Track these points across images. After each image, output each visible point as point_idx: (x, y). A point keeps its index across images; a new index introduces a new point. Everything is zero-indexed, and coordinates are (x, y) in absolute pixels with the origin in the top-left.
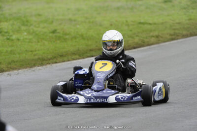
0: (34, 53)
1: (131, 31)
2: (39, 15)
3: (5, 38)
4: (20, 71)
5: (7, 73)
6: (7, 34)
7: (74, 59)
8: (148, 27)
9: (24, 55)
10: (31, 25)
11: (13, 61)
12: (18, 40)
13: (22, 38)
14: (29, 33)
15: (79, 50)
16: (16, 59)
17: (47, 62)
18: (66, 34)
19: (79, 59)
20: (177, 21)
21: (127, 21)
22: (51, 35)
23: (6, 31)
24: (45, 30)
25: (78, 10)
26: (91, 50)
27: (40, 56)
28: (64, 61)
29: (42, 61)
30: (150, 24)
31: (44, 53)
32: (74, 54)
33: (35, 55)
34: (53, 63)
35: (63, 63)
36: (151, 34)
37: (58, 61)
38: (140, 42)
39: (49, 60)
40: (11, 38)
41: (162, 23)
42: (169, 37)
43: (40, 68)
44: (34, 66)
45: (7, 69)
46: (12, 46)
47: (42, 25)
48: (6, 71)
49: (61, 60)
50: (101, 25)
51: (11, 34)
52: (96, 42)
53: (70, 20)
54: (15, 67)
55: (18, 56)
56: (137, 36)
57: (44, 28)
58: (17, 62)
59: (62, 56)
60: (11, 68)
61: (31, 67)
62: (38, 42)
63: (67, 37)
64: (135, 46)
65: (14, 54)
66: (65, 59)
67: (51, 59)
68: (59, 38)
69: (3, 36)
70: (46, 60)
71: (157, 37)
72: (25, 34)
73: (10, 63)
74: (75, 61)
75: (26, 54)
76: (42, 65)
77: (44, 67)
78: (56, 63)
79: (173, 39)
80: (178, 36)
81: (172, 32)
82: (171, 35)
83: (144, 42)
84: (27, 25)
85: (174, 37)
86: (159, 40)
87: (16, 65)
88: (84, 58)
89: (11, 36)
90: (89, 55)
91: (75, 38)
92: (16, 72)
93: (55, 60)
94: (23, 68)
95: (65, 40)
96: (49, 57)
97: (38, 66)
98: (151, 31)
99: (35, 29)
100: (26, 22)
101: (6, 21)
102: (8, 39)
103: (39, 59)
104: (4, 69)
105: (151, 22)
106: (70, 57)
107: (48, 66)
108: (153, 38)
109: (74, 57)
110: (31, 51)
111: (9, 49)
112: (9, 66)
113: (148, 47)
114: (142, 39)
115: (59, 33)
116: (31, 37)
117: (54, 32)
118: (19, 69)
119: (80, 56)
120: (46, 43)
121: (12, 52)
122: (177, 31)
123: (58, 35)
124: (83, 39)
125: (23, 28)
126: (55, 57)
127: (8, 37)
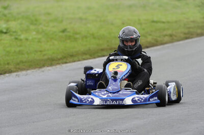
0: (44, 53)
1: (144, 29)
2: (49, 14)
3: (13, 37)
4: (29, 71)
5: (15, 74)
6: (15, 34)
7: (84, 59)
8: (162, 25)
9: (33, 55)
10: (40, 24)
11: (22, 62)
12: (27, 39)
13: (30, 38)
14: (38, 32)
15: (90, 50)
16: (24, 60)
17: (57, 62)
18: (76, 34)
19: (90, 59)
20: (192, 19)
21: (139, 20)
22: (61, 34)
23: (14, 30)
24: (54, 29)
25: (89, 8)
26: (102, 50)
27: (50, 57)
28: (75, 61)
29: (52, 61)
30: (163, 22)
31: (53, 53)
32: (84, 53)
33: (44, 55)
34: (63, 63)
35: (74, 63)
36: (165, 33)
37: (68, 61)
38: (153, 41)
39: (59, 60)
40: (19, 38)
41: (176, 22)
42: (182, 36)
43: (49, 68)
44: (44, 66)
45: (15, 70)
46: (20, 46)
47: (51, 24)
48: (14, 72)
49: (71, 60)
50: (112, 24)
51: (19, 33)
52: (108, 41)
53: (81, 19)
54: (24, 67)
55: (26, 56)
56: (150, 35)
57: (53, 27)
58: (25, 62)
59: (72, 56)
60: (19, 69)
61: (40, 68)
62: (48, 42)
63: (78, 36)
64: (148, 45)
65: (23, 54)
66: (76, 59)
67: (61, 59)
68: (69, 38)
69: (11, 35)
70: (56, 60)
71: (171, 36)
72: (34, 33)
73: (18, 64)
74: (85, 61)
75: (35, 54)
76: (51, 65)
77: (54, 67)
78: (66, 63)
79: (187, 38)
80: (192, 34)
81: (186, 31)
82: (185, 34)
83: (157, 41)
84: (36, 24)
85: (188, 36)
86: (173, 39)
87: (24, 65)
88: (95, 58)
89: (20, 35)
90: (100, 55)
91: (86, 37)
92: (24, 72)
93: (65, 60)
94: (32, 69)
95: (76, 39)
96: (59, 57)
97: (48, 67)
98: (164, 30)
99: (45, 28)
100: (34, 22)
101: (15, 20)
102: (16, 39)
103: (49, 59)
104: (12, 69)
105: (164, 20)
106: (80, 57)
107: (58, 66)
108: (166, 37)
109: (84, 57)
110: (41, 51)
111: (18, 49)
112: (18, 66)
113: (162, 46)
114: (155, 38)
115: (69, 32)
116: (40, 36)
117: (64, 31)
118: (28, 70)
119: (91, 56)
120: (56, 42)
121: (20, 52)
122: (191, 30)
123: (68, 34)
124: (94, 38)
125: (32, 27)
126: (65, 57)
127: (17, 37)
